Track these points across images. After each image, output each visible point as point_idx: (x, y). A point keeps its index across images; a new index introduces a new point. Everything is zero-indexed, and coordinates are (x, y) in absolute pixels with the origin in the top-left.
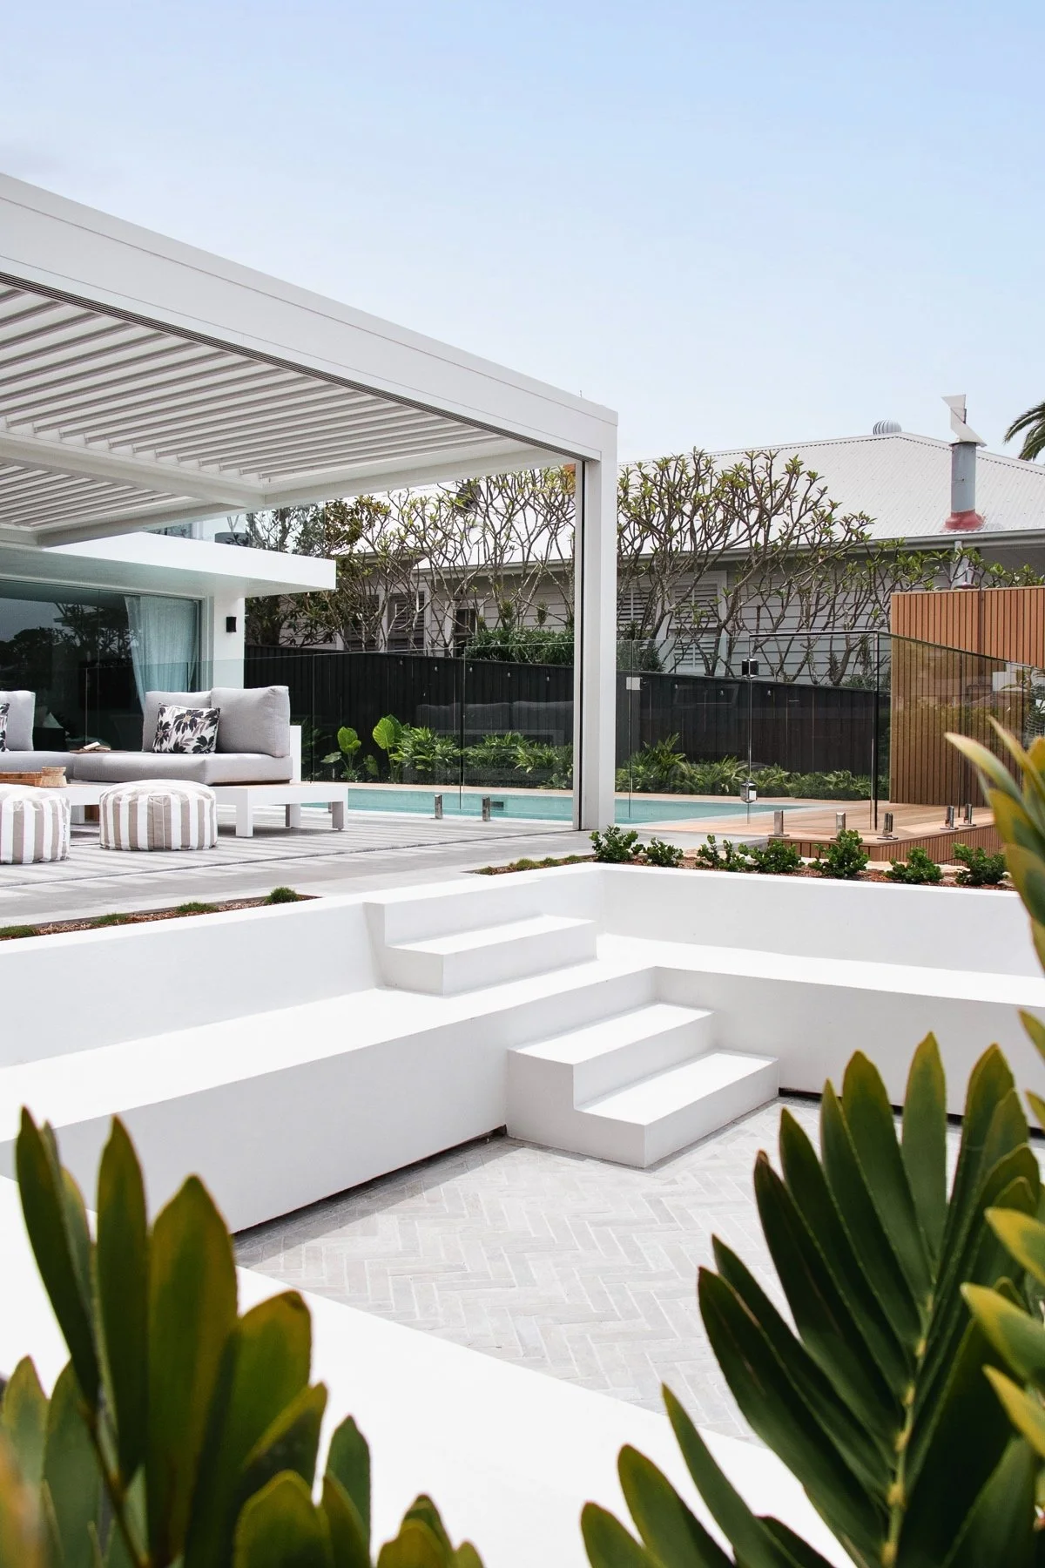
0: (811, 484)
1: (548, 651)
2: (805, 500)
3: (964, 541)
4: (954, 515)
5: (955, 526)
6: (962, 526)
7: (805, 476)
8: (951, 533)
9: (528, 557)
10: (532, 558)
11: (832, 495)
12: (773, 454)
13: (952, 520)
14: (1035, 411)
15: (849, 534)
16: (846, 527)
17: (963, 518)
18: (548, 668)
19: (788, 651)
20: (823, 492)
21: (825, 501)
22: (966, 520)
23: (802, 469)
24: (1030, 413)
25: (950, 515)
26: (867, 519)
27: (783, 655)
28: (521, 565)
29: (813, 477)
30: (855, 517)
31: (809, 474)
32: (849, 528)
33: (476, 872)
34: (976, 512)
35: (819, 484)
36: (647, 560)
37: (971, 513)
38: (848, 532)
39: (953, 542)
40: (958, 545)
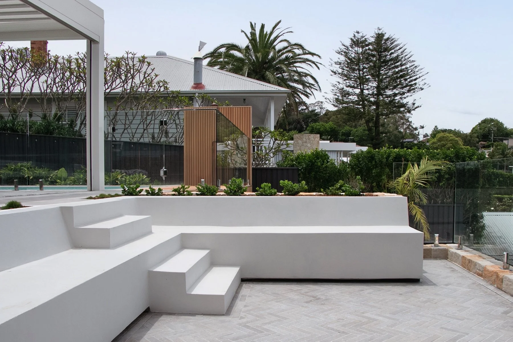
0: (148, 67)
1: (35, 129)
2: (145, 73)
3: (199, 93)
4: (195, 84)
5: (195, 88)
6: (198, 88)
7: (146, 63)
8: (194, 90)
9: (23, 91)
10: (25, 91)
11: (156, 72)
12: (135, 54)
13: (194, 86)
14: (209, 54)
15: (159, 88)
16: (158, 85)
17: (198, 85)
18: (36, 136)
19: (135, 133)
20: (153, 70)
21: (153, 75)
22: (199, 86)
23: (146, 60)
24: (206, 55)
25: (193, 84)
26: (166, 82)
27: (134, 134)
28: (20, 94)
29: (149, 64)
30: (162, 81)
31: (148, 62)
32: (159, 85)
33: (87, 198)
34: (203, 84)
35: (151, 67)
36: (77, 95)
37: (201, 83)
38: (159, 87)
39: (195, 94)
40: (197, 94)
